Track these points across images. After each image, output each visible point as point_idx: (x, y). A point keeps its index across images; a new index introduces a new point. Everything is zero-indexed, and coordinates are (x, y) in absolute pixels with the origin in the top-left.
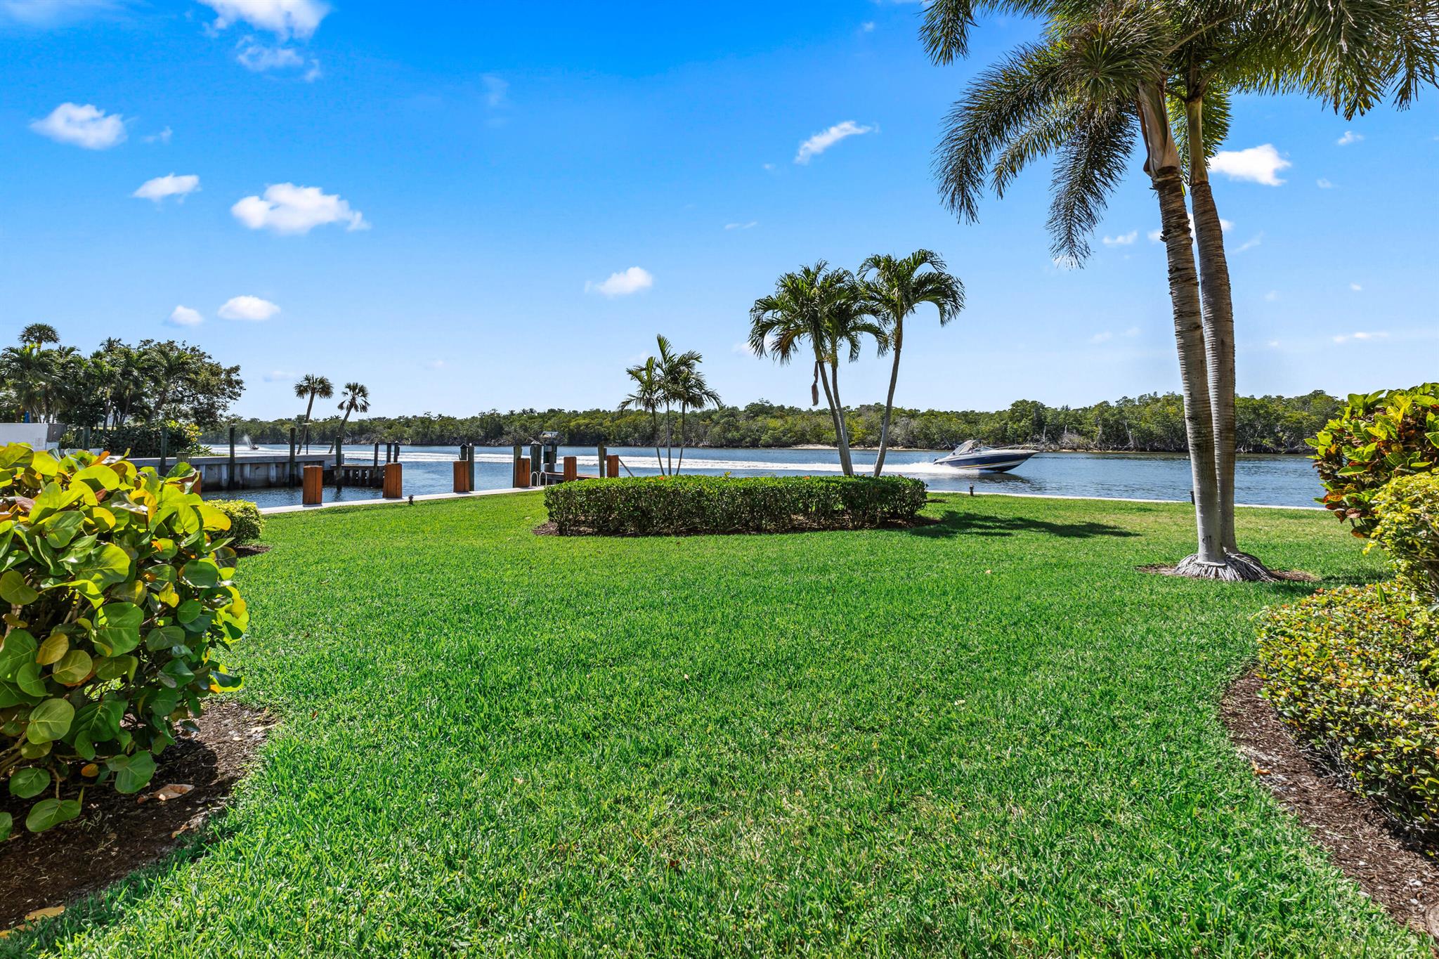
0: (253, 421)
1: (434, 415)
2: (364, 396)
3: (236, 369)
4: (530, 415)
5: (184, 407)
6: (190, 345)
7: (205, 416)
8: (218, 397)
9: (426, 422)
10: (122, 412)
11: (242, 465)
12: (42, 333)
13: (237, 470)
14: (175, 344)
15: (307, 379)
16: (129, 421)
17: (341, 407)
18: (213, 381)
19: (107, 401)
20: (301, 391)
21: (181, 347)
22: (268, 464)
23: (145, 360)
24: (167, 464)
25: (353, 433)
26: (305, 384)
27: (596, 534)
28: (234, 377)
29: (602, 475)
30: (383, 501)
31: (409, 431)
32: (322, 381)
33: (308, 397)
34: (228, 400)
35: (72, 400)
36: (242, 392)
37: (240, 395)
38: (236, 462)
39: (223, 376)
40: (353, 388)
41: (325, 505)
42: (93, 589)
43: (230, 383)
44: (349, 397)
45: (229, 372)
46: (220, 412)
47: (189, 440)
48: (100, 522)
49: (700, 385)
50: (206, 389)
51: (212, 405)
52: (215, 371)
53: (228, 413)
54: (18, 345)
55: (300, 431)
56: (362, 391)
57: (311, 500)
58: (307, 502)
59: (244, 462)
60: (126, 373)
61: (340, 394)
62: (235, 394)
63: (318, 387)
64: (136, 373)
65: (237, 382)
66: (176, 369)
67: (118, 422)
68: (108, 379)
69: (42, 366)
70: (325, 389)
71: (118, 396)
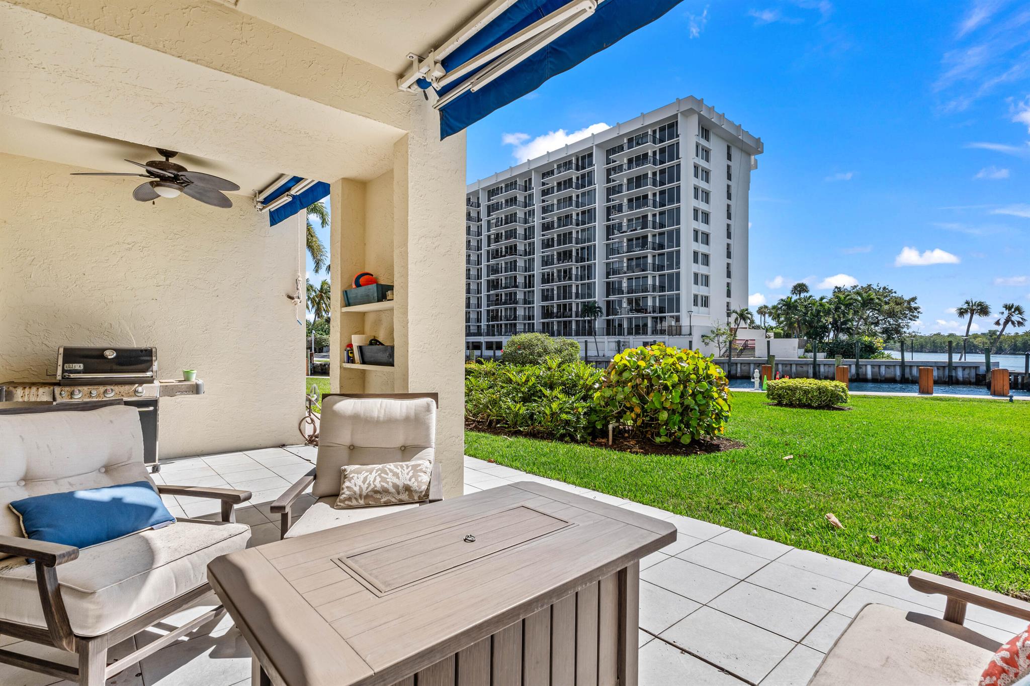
2: (1021, 313)
3: (914, 299)
5: (878, 329)
6: (882, 285)
7: (893, 333)
8: (902, 320)
10: (837, 331)
11: (911, 367)
12: (800, 288)
13: (907, 370)
14: (872, 286)
15: (967, 303)
16: (843, 337)
17: (998, 323)
18: (898, 308)
19: (828, 325)
20: (962, 313)
21: (877, 288)
23: (849, 299)
24: (860, 363)
26: (965, 306)
28: (913, 305)
30: (989, 397)
32: (980, 304)
33: (967, 317)
34: (909, 321)
35: (810, 324)
36: (920, 315)
37: (918, 317)
38: (906, 364)
39: (906, 304)
40: (1008, 307)
43: (910, 309)
44: (1005, 315)
45: (909, 302)
46: (905, 330)
47: (877, 348)
50: (891, 314)
51: (899, 325)
52: (899, 302)
53: (910, 330)
55: (950, 345)
56: (1019, 310)
57: (925, 390)
58: (922, 392)
60: (837, 309)
62: (914, 317)
63: (976, 309)
64: (843, 308)
65: (916, 309)
66: (868, 303)
67: (836, 336)
68: (828, 312)
69: (795, 307)
70: (983, 310)
71: (835, 323)
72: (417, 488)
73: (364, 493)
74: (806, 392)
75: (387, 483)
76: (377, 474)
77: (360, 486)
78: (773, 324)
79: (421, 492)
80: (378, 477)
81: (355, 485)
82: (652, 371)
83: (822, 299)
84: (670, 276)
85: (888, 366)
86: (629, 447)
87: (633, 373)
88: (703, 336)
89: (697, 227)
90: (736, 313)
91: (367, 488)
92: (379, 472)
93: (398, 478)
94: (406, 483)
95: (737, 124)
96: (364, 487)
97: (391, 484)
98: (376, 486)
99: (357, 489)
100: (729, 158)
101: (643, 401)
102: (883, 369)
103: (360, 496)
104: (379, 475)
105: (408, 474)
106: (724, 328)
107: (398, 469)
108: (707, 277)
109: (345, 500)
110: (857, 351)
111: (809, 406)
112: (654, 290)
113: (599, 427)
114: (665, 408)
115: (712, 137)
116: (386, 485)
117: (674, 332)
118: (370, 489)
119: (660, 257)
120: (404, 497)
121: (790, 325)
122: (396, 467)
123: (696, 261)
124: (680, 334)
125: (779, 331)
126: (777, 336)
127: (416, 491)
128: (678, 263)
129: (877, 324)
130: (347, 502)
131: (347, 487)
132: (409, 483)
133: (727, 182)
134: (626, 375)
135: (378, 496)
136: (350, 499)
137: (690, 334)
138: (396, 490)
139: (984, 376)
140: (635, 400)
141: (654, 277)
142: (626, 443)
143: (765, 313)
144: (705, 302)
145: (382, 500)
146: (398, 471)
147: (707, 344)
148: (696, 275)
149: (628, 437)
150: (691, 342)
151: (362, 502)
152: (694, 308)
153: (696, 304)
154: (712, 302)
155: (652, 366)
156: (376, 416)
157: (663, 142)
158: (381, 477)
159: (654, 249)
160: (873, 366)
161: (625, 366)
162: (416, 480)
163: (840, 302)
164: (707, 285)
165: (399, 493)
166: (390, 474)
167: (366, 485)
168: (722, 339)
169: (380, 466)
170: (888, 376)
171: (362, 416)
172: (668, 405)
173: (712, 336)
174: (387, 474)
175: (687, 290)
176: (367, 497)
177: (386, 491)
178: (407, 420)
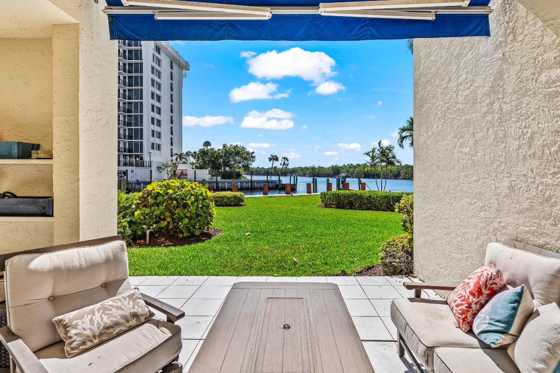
0: (262, 168)
1: (317, 166)
2: (288, 161)
3: (253, 153)
4: (351, 166)
5: (241, 165)
6: (242, 146)
7: (246, 167)
8: (249, 162)
9: (313, 168)
10: (225, 166)
11: (254, 182)
12: (207, 144)
13: (253, 184)
14: (238, 146)
16: (227, 169)
17: (281, 164)
18: (248, 157)
19: (222, 163)
20: (270, 160)
22: (261, 182)
23: (230, 151)
25: (291, 173)
26: (271, 157)
27: (336, 208)
28: (253, 155)
29: (360, 190)
30: (285, 195)
31: (308, 172)
33: (272, 161)
34: (252, 162)
35: (214, 163)
36: (256, 160)
38: (252, 181)
39: (250, 155)
40: (284, 158)
41: (269, 195)
42: (189, 203)
43: (252, 157)
44: (283, 162)
46: (250, 166)
47: (241, 174)
48: (192, 193)
49: (394, 157)
50: (246, 159)
51: (248, 164)
52: (248, 153)
54: (202, 147)
55: (267, 172)
56: (287, 159)
57: (265, 194)
58: (264, 194)
59: (255, 182)
60: (225, 155)
61: (281, 161)
62: (253, 160)
63: (274, 158)
64: (228, 155)
65: (254, 157)
66: (237, 153)
67: (224, 169)
68: (222, 157)
69: (207, 154)
70: (277, 159)
71: (224, 162)
72: (143, 313)
73: (97, 332)
74: (229, 198)
75: (115, 317)
76: (100, 313)
77: (90, 329)
78: (195, 161)
79: (146, 314)
80: (103, 316)
81: (85, 329)
82: (177, 195)
83: (218, 150)
84: (136, 130)
85: (246, 182)
86: (162, 243)
87: (165, 198)
88: (158, 167)
89: (153, 103)
90: (178, 155)
91: (98, 328)
92: (102, 311)
93: (122, 309)
94: (131, 311)
95: (177, 51)
96: (95, 328)
97: (119, 317)
98: (106, 324)
99: (88, 332)
100: (172, 68)
101: (173, 214)
102: (244, 184)
103: (94, 337)
104: (103, 313)
105: (129, 304)
106: (170, 163)
107: (118, 303)
108: (160, 133)
109: (79, 346)
110: (234, 175)
111: (230, 206)
112: (125, 138)
113: (139, 234)
114: (186, 217)
115: (162, 53)
116: (115, 319)
117: (140, 165)
118: (101, 328)
119: (129, 118)
120: (133, 322)
121: (204, 162)
122: (114, 301)
123: (153, 123)
124: (143, 166)
125: (197, 165)
126: (197, 167)
127: (142, 315)
128: (142, 122)
129: (240, 163)
130: (81, 348)
131: (76, 334)
132: (134, 310)
133: (170, 81)
134: (160, 199)
135: (111, 330)
136: (84, 343)
137: (150, 166)
138: (125, 320)
139: (278, 185)
140: (167, 214)
141: (125, 130)
142: (159, 241)
143: (189, 155)
144: (159, 148)
145: (115, 333)
146: (119, 304)
147: (160, 172)
148: (153, 131)
149: (159, 236)
150: (151, 171)
151: (96, 341)
152: (152, 151)
153: (153, 148)
154: (162, 147)
155: (177, 192)
156: (78, 264)
157: (130, 46)
158: (106, 314)
159: (124, 112)
160: (240, 183)
161: (159, 193)
162: (139, 306)
163: (226, 152)
164: (160, 137)
165: (128, 322)
166: (113, 309)
167: (96, 326)
168: (169, 169)
169: (98, 305)
170: (247, 187)
171: (63, 267)
172: (188, 215)
173: (163, 167)
174: (111, 310)
175: (147, 140)
176: (101, 335)
177: (117, 324)
178: (107, 261)
